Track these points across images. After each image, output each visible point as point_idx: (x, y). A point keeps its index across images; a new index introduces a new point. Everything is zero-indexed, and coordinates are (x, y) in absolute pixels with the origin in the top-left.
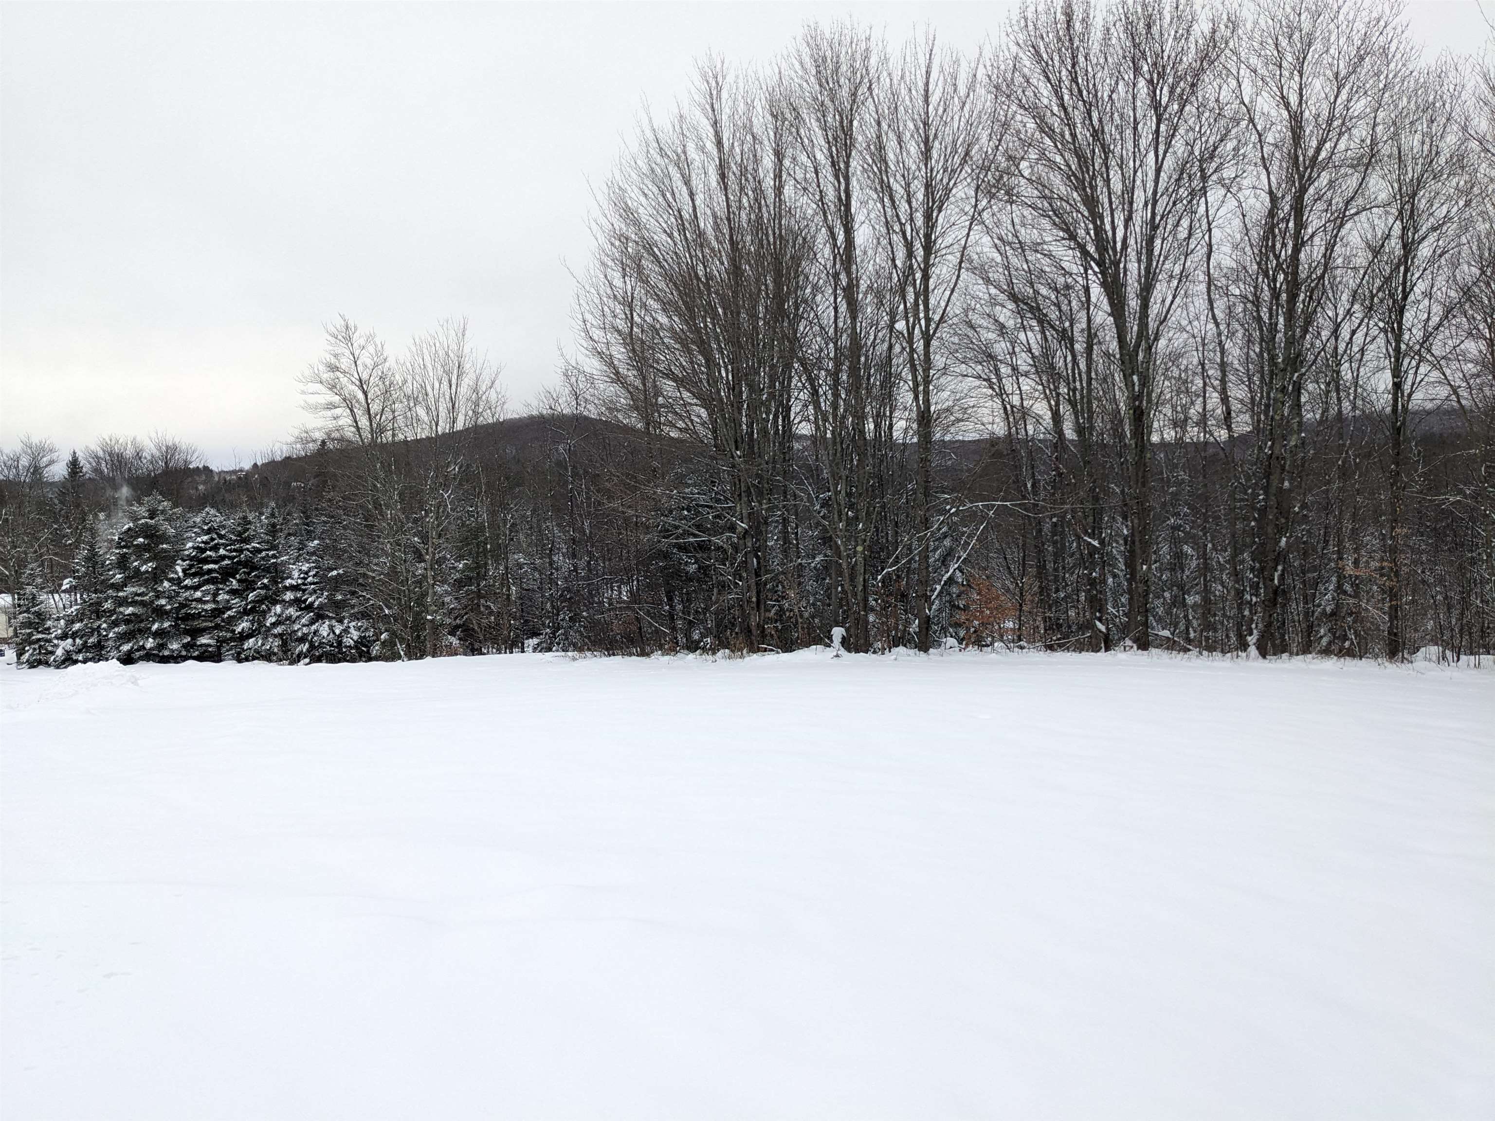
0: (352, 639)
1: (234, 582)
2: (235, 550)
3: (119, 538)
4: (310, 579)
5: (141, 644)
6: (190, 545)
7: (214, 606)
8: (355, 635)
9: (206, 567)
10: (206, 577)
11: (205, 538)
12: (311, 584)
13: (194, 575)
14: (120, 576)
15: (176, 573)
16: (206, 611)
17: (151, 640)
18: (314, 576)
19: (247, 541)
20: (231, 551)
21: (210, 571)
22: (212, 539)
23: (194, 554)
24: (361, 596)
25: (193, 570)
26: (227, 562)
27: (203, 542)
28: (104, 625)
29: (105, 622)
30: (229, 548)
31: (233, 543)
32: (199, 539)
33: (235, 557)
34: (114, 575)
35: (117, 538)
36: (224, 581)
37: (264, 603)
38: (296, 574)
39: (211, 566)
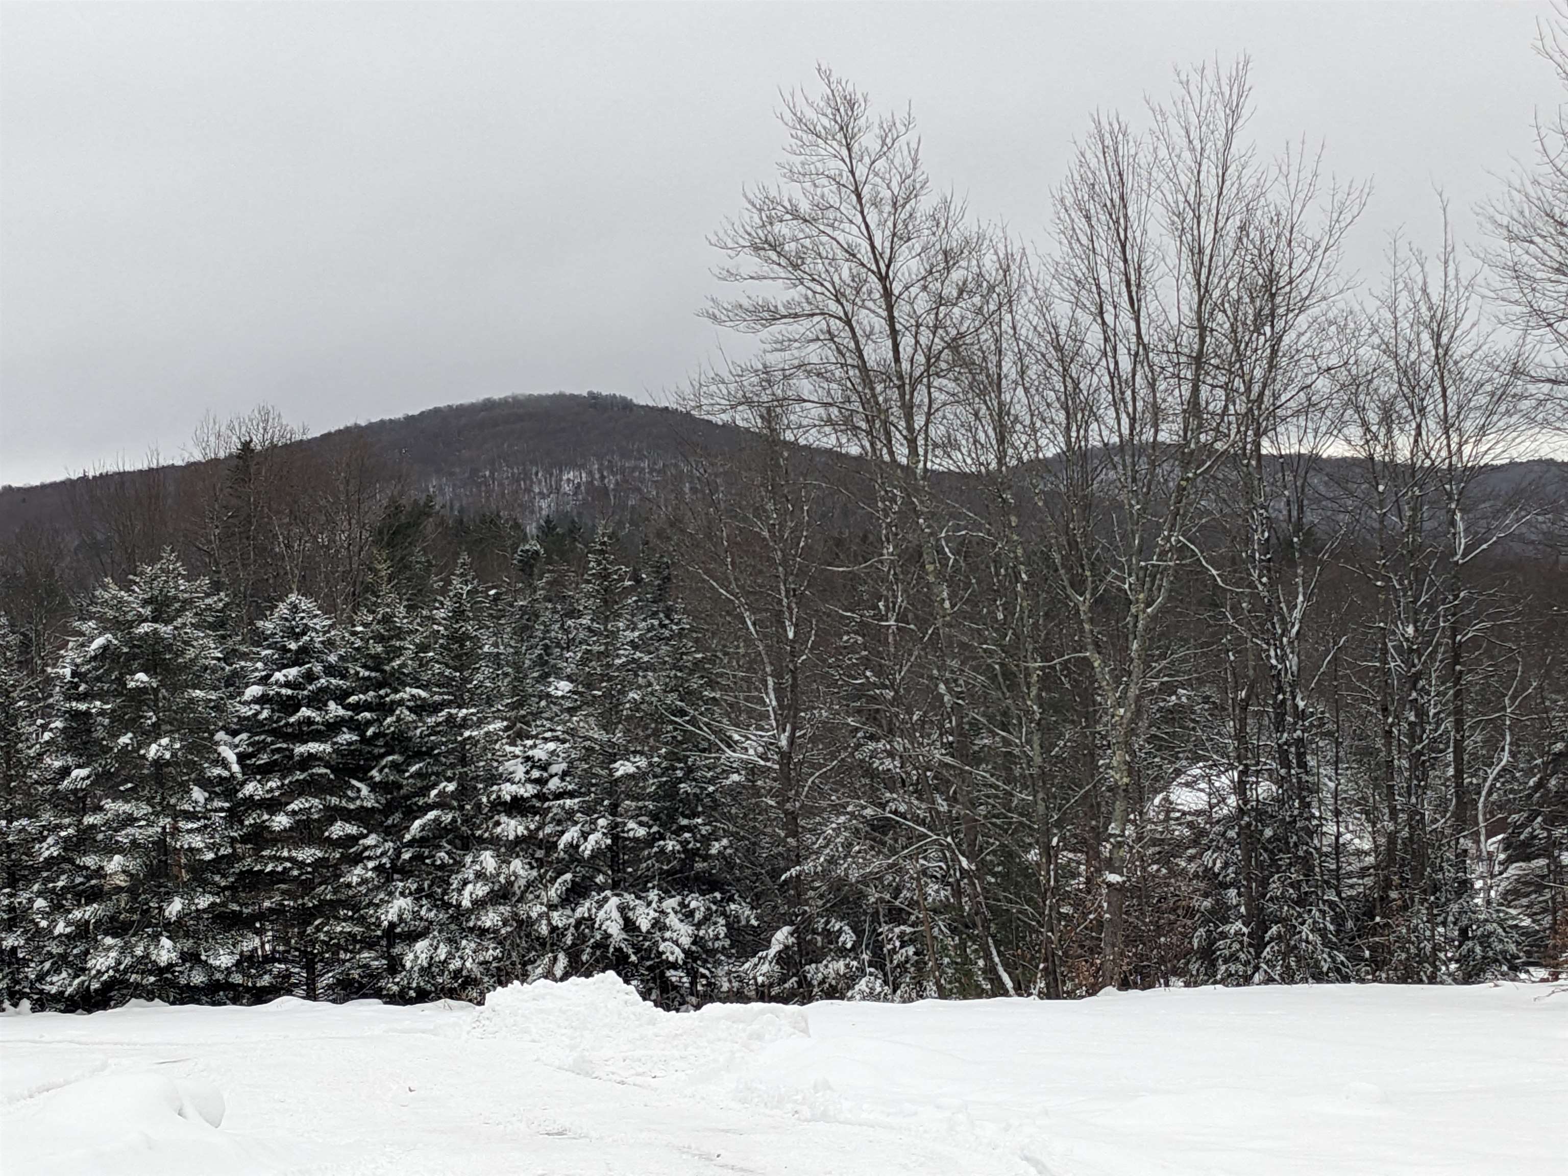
0: (676, 943)
1: (365, 791)
2: (367, 706)
3: (74, 674)
4: (554, 784)
5: (139, 951)
6: (254, 691)
7: (320, 854)
8: (683, 932)
9: (300, 749)
10: (300, 776)
11: (293, 672)
12: (559, 796)
13: (265, 771)
14: (84, 772)
15: (225, 765)
16: (301, 865)
17: (165, 942)
18: (564, 775)
19: (396, 681)
20: (356, 708)
21: (309, 760)
22: (310, 677)
23: (265, 714)
24: (687, 829)
25: (264, 758)
26: (346, 737)
27: (287, 685)
28: (40, 903)
29: (40, 894)
30: (352, 699)
31: (366, 685)
32: (279, 676)
33: (369, 723)
34: (65, 772)
35: (67, 672)
36: (338, 787)
37: (439, 847)
38: (519, 771)
39: (314, 747)
